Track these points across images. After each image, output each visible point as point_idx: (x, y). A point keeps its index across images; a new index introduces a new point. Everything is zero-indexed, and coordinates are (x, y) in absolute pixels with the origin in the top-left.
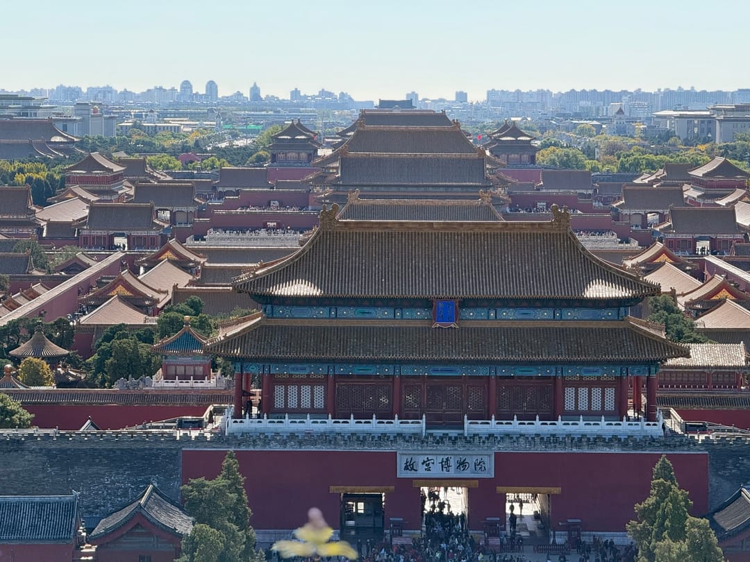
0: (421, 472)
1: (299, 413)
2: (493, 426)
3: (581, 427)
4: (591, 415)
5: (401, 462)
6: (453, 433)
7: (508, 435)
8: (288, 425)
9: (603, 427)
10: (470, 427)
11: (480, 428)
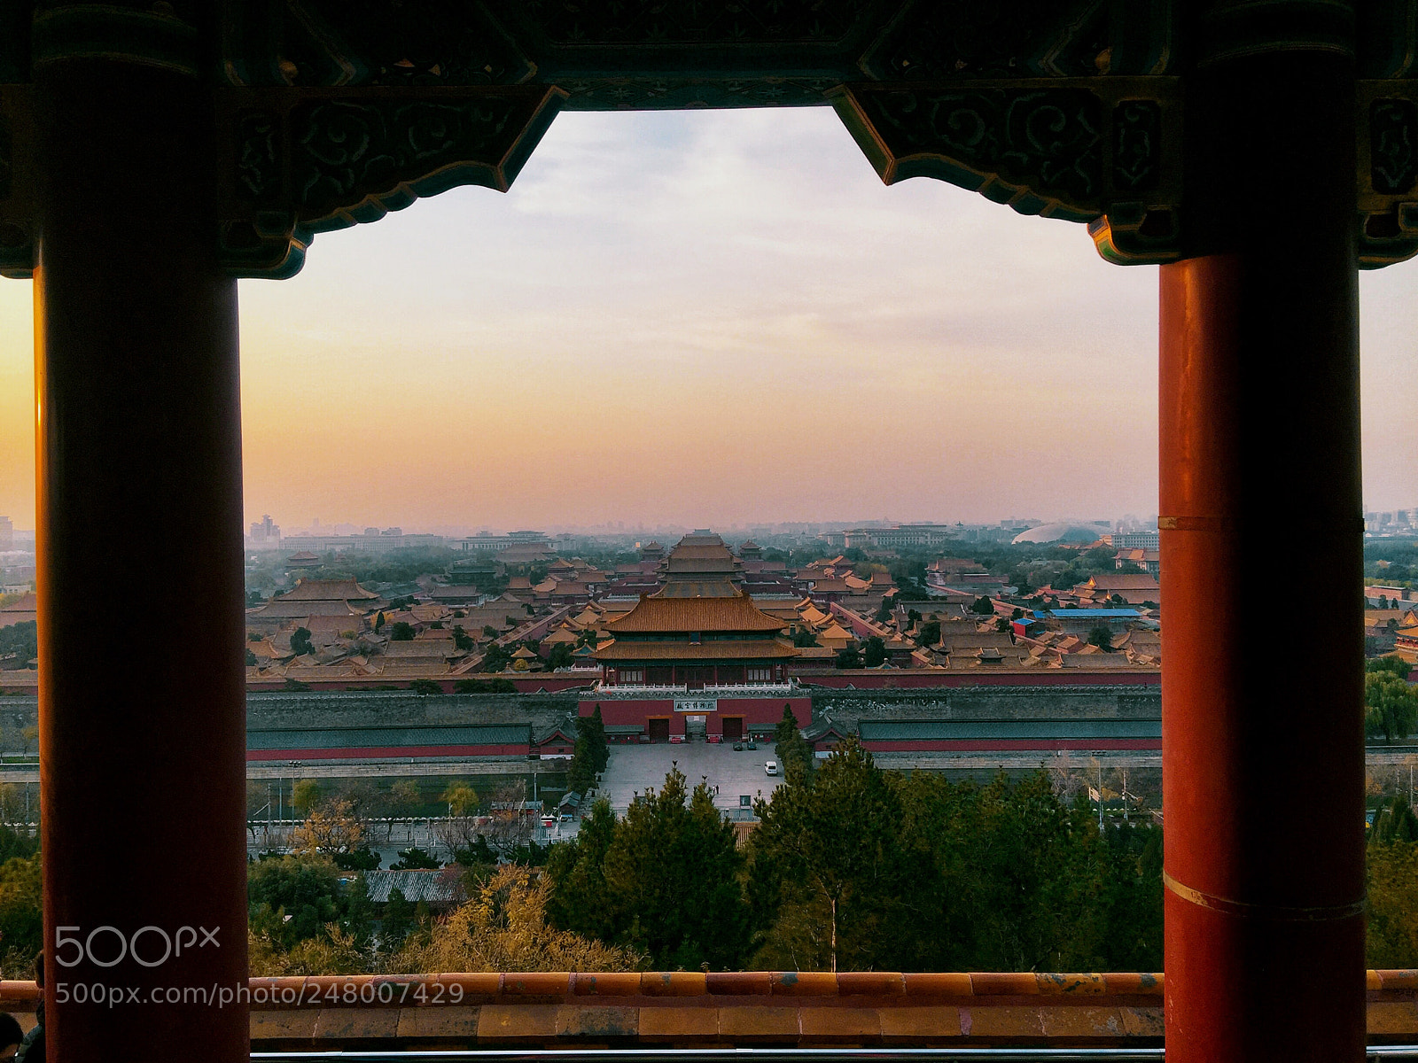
0: (685, 709)
1: (631, 683)
2: (717, 688)
3: (755, 687)
4: (760, 682)
5: (676, 705)
6: (698, 691)
7: (722, 692)
8: (626, 689)
9: (765, 687)
10: (706, 688)
11: (711, 689)
